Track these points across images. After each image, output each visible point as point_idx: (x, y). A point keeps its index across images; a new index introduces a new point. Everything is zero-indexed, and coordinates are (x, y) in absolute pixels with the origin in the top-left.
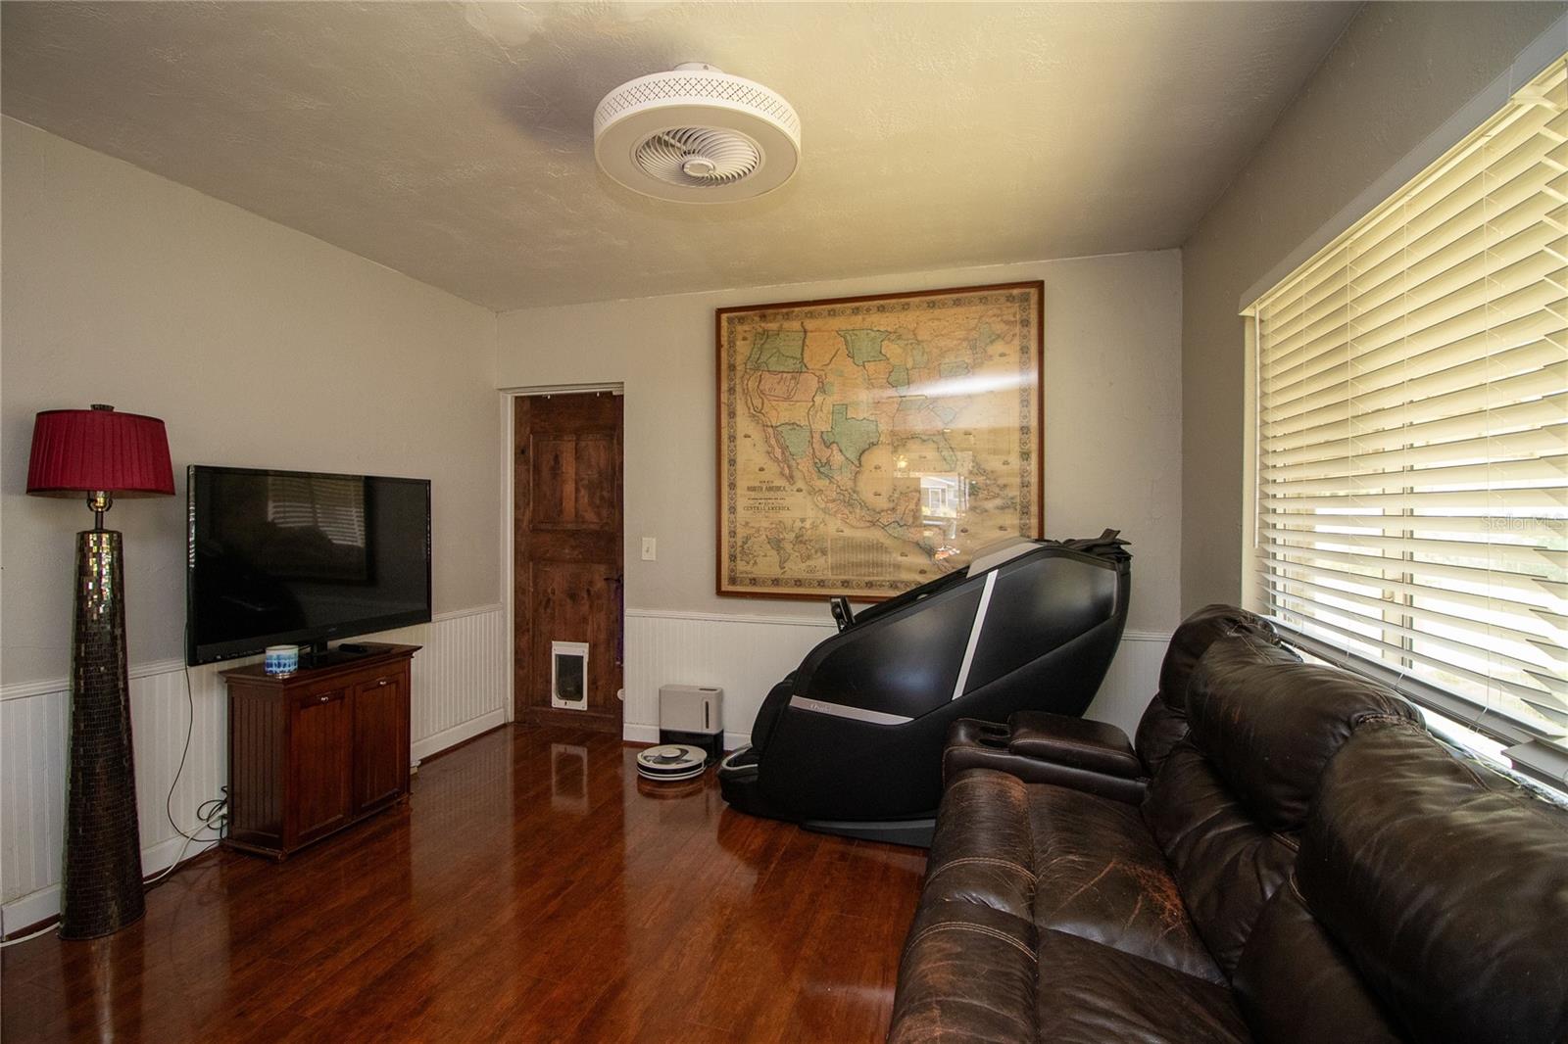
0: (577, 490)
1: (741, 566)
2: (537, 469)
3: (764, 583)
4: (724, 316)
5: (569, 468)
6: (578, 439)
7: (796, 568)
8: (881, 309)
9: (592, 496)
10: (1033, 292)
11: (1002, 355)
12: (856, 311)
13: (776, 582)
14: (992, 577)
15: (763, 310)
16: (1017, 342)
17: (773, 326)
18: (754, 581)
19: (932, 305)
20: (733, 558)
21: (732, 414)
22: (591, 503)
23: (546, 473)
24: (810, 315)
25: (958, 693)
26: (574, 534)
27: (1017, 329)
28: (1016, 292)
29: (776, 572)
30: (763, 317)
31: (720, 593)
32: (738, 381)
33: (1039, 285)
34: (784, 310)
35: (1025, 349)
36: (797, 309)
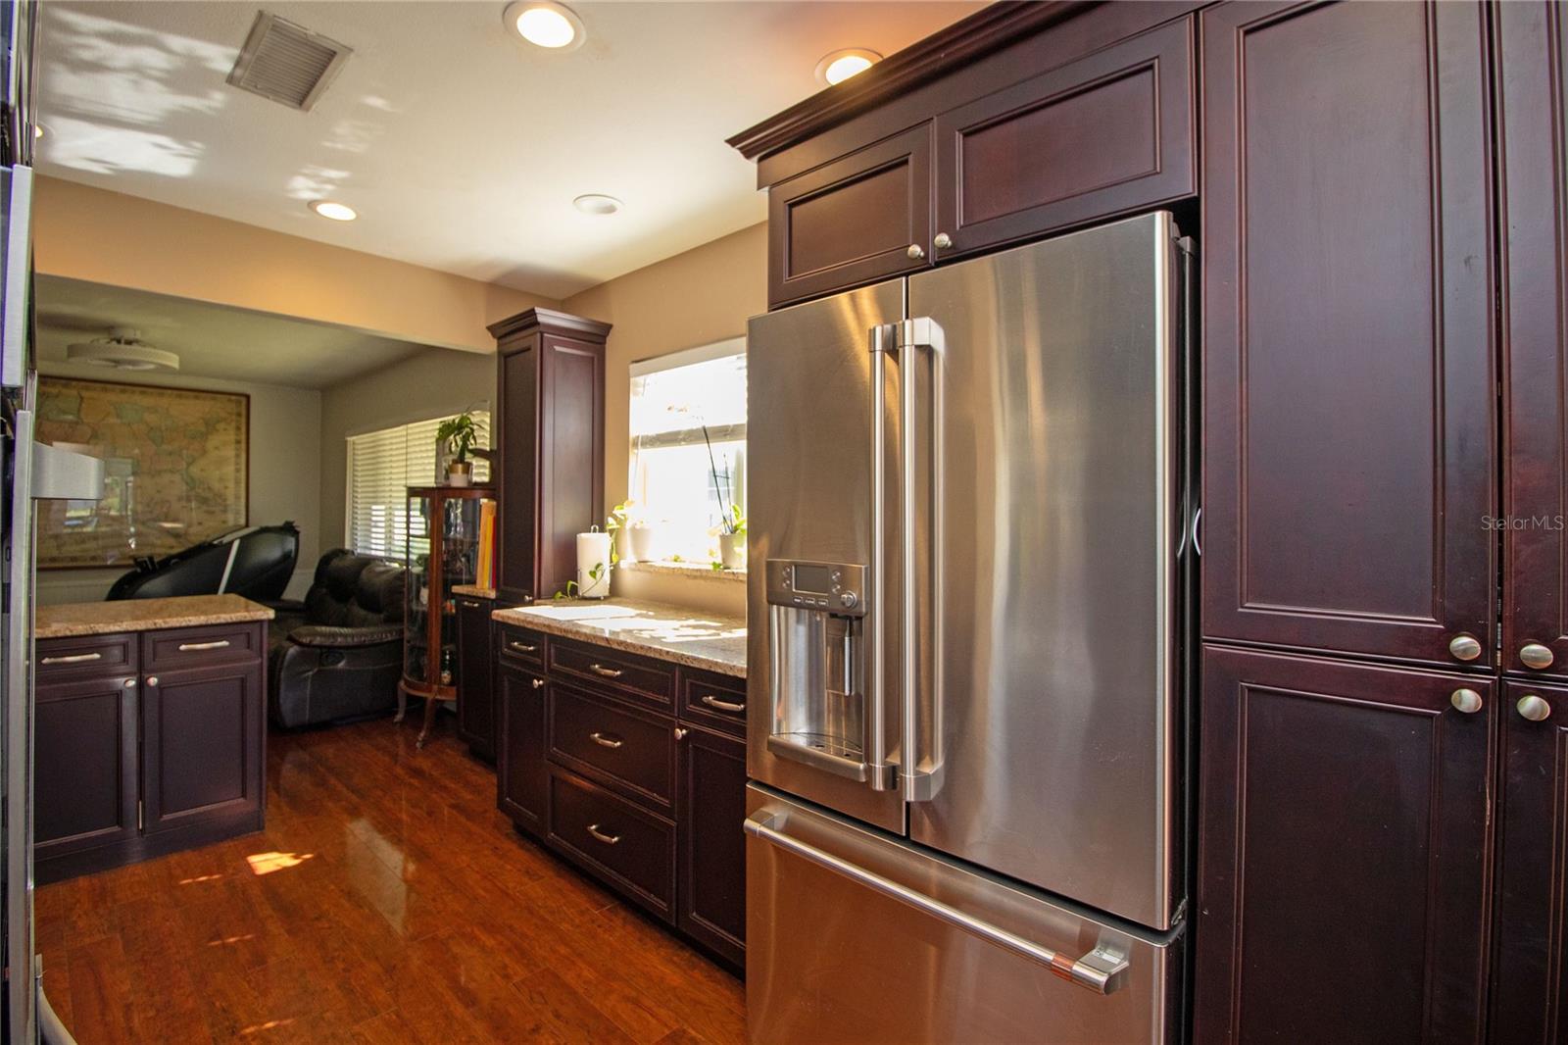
8: (142, 393)
10: (244, 400)
11: (225, 430)
12: (123, 391)
14: (236, 544)
16: (233, 424)
17: (53, 391)
19: (180, 397)
24: (87, 389)
27: (234, 417)
28: (233, 398)
33: (248, 397)
34: (63, 382)
35: (238, 428)
36: (74, 383)
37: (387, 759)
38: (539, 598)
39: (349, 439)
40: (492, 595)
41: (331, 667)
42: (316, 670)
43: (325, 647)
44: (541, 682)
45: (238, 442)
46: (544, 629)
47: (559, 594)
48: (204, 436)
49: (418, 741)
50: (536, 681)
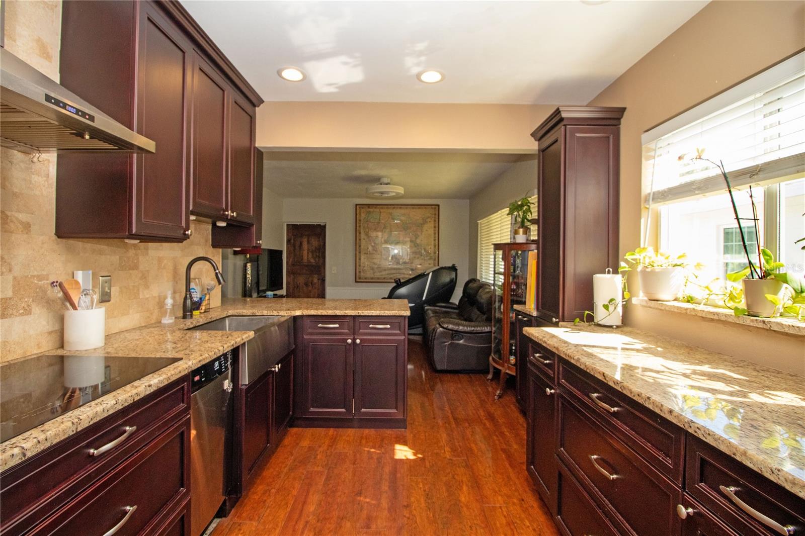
0: (308, 253)
1: (362, 274)
2: (294, 246)
3: (369, 279)
4: (358, 206)
5: (305, 246)
6: (308, 238)
7: (378, 275)
8: (400, 208)
9: (313, 255)
10: (437, 207)
11: (430, 222)
12: (394, 208)
13: (372, 278)
14: (431, 274)
15: (369, 206)
16: (433, 219)
17: (372, 210)
18: (366, 278)
19: (413, 208)
20: (360, 272)
21: (360, 233)
22: (313, 257)
23: (297, 247)
24: (382, 208)
25: (424, 298)
26: (307, 266)
27: (433, 216)
28: (433, 207)
29: (372, 276)
30: (369, 207)
31: (356, 282)
32: (362, 224)
33: (438, 206)
34: (375, 206)
35: (435, 221)
36: (378, 206)
37: (478, 402)
38: (563, 321)
39: (478, 222)
40: (535, 314)
41: (457, 342)
42: (450, 342)
43: (455, 331)
44: (553, 391)
45: (435, 227)
46: (554, 350)
47: (578, 320)
48: (422, 225)
49: (496, 395)
50: (548, 390)
